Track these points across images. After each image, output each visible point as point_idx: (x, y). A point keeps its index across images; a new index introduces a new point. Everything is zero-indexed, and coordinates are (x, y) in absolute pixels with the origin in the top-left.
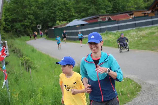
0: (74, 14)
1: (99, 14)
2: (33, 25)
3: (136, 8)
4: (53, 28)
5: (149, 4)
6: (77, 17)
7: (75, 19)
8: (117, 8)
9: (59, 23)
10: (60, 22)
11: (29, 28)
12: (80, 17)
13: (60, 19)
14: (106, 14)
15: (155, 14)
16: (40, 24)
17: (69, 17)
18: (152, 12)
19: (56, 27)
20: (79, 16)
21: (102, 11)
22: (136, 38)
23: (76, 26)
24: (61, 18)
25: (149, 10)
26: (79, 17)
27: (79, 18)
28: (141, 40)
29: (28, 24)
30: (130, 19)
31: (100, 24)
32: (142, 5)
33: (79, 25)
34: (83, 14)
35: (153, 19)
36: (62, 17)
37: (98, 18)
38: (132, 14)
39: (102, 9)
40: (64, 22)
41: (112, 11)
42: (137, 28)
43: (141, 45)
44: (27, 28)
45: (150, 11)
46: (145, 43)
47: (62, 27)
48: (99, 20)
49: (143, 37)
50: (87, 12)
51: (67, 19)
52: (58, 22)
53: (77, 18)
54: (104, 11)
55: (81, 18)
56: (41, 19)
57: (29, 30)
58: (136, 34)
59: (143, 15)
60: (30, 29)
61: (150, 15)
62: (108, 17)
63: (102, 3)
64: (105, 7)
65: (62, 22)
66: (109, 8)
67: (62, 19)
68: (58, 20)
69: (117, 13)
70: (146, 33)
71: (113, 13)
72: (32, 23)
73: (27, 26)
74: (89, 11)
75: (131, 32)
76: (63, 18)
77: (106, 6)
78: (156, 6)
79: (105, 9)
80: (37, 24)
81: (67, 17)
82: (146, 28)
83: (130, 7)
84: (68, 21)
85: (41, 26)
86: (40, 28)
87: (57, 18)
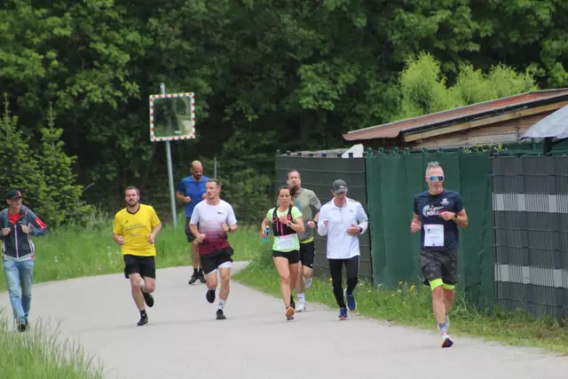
2: (95, 88)
4: (358, 151)
9: (439, 90)
10: (450, 79)
13: (444, 30)
16: (180, 77)
19: (399, 141)
24: (467, 24)
29: (33, 64)
44: (7, 123)
47: (476, 141)
51: (545, 33)
52: (421, 70)
57: (36, 142)
60: (51, 133)
65: (471, 78)
67: (476, 38)
68: (425, 45)
72: (77, 55)
76: (487, 28)
80: (147, 69)
84: (559, 65)
85: (193, 108)
86: (184, 133)
87: (411, 19)
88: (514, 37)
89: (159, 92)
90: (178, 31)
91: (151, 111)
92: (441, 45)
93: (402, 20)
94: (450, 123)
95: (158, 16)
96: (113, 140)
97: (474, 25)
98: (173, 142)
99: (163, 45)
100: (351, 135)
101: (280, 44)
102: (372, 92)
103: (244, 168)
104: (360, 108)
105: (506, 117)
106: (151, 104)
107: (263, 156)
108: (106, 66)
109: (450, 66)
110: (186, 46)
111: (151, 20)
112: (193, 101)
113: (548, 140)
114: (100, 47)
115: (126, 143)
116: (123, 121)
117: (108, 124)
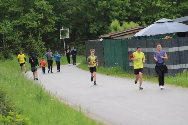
0: (159, 4)
2: (48, 29)
4: (101, 40)
6: (168, 13)
7: (162, 17)
9: (119, 27)
10: (121, 25)
11: (35, 36)
12: (178, 13)
13: (120, 15)
16: (66, 26)
17: (146, 12)
19: (110, 38)
20: (174, 10)
24: (125, 13)
26: (174, 13)
27: (174, 17)
29: (35, 24)
33: (171, 34)
36: (127, 10)
40: (133, 25)
44: (30, 36)
47: (126, 37)
51: (141, 15)
52: (115, 23)
53: (166, 17)
55: (179, 17)
56: (69, 12)
57: (37, 40)
60: (39, 38)
65: (125, 24)
67: (127, 16)
68: (117, 18)
72: (44, 22)
73: (32, 29)
76: (129, 14)
80: (59, 25)
81: (141, 12)
84: (144, 22)
85: (69, 32)
86: (67, 37)
87: (113, 13)
88: (135, 16)
89: (62, 29)
90: (65, 16)
91: (60, 33)
92: (120, 18)
93: (111, 13)
94: (120, 34)
95: (61, 13)
96: (53, 39)
97: (127, 13)
98: (65, 39)
99: (62, 19)
100: (100, 37)
101: (86, 19)
102: (106, 28)
103: (80, 44)
104: (104, 31)
105: (132, 32)
106: (60, 31)
107: (84, 41)
108: (51, 24)
109: (121, 22)
110: (67, 19)
111: (60, 14)
112: (69, 30)
113: (139, 37)
114: (49, 20)
115: (56, 40)
116: (55, 35)
117: (52, 36)
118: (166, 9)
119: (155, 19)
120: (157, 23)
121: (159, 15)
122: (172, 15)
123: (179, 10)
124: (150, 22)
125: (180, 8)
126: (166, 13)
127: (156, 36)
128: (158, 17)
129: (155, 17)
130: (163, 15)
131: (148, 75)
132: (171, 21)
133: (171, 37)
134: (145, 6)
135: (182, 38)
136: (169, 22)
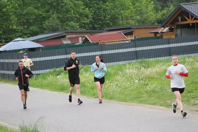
1: (66, 29)
3: (138, 21)
5: (164, 15)
7: (17, 37)
8: (102, 20)
12: (28, 34)
14: (79, 30)
15: (176, 36)
18: (171, 30)
21: (73, 23)
22: (137, 81)
23: (19, 50)
25: (164, 27)
26: (26, 34)
27: (25, 37)
28: (146, 85)
30: (127, 42)
31: (67, 49)
32: (152, 15)
33: (24, 49)
34: (34, 28)
35: (172, 45)
37: (64, 37)
38: (131, 34)
39: (72, 19)
41: (91, 26)
42: (139, 60)
43: (145, 95)
45: (166, 29)
46: (154, 91)
48: (65, 42)
49: (151, 78)
50: (42, 24)
53: (20, 36)
54: (77, 25)
55: (29, 37)
58: (136, 72)
59: (153, 35)
61: (165, 37)
62: (82, 37)
63: (73, 9)
64: (77, 16)
66: (86, 19)
69: (100, 29)
70: (156, 72)
71: (94, 28)
74: (46, 23)
75: (126, 68)
77: (81, 15)
78: (180, 18)
79: (78, 20)
82: (158, 62)
83: (127, 18)
118: (20, 31)
119: (11, 38)
120: (14, 41)
121: (15, 36)
122: (24, 35)
123: (29, 32)
124: (8, 40)
125: (30, 31)
126: (20, 34)
127: (13, 50)
128: (14, 36)
129: (12, 37)
130: (18, 35)
131: (8, 80)
132: (24, 40)
133: (25, 52)
134: (4, 28)
135: (33, 52)
136: (23, 40)
